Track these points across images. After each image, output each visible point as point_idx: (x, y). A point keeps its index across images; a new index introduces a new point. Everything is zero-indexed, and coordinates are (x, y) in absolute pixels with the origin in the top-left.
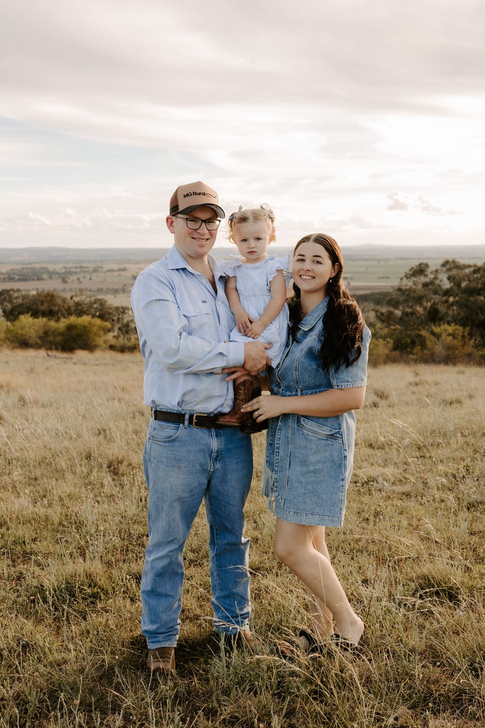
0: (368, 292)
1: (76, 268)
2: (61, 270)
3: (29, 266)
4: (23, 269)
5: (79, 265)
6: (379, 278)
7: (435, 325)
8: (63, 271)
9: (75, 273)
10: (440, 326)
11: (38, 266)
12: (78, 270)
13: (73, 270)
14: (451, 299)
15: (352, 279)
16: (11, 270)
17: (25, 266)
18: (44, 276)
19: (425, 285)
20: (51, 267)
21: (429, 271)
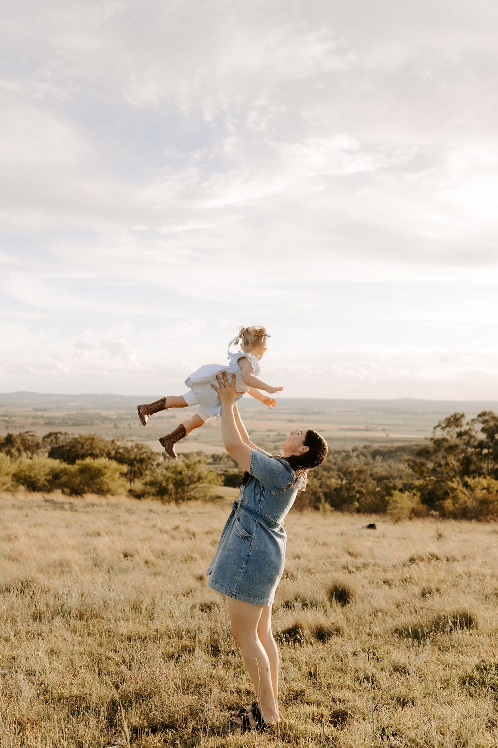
0: (406, 444)
1: (128, 414)
2: (114, 416)
3: (84, 412)
4: (78, 414)
5: (130, 412)
6: (417, 431)
7: (469, 477)
8: (116, 417)
9: (127, 419)
10: (474, 478)
11: (92, 412)
12: (130, 417)
13: (125, 416)
14: (485, 451)
15: (390, 430)
16: (66, 415)
17: (80, 412)
18: (97, 422)
19: (460, 435)
20: (104, 413)
21: (464, 421)
